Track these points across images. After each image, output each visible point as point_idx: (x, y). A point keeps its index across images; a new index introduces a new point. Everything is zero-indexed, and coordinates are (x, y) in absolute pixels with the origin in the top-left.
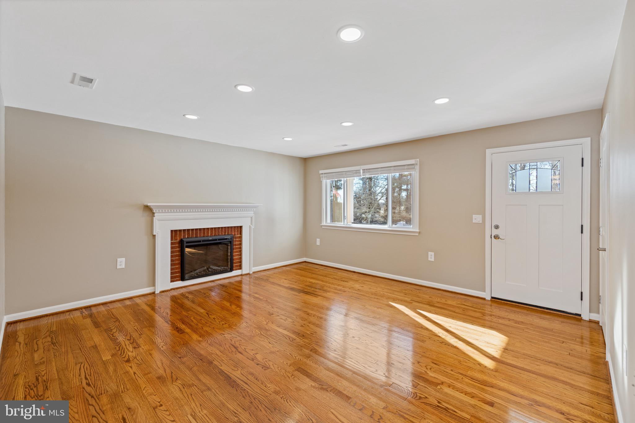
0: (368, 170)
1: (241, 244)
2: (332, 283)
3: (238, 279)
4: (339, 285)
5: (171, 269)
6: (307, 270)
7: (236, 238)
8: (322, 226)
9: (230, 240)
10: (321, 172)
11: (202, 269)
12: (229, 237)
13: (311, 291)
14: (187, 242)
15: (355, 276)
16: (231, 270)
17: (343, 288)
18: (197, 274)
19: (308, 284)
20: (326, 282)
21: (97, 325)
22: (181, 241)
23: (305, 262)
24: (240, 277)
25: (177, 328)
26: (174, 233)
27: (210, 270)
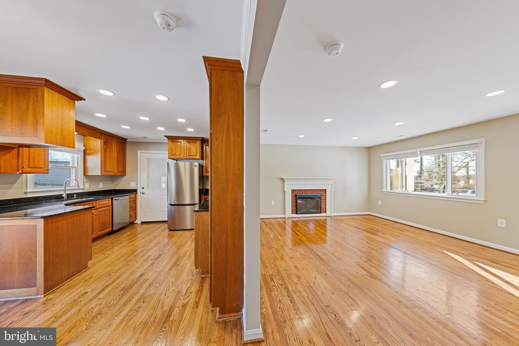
0: (425, 152)
1: (326, 199)
2: (390, 230)
3: (325, 218)
4: (395, 232)
5: (292, 208)
6: (371, 220)
7: (323, 195)
8: (383, 192)
9: (320, 197)
10: (381, 155)
11: (305, 210)
12: (319, 195)
13: (372, 232)
14: (298, 196)
15: (412, 229)
16: (320, 213)
17: (398, 234)
18: (303, 212)
19: (370, 227)
20: (385, 229)
21: (266, 225)
22: (296, 195)
23: (370, 215)
24: (326, 217)
25: (296, 233)
26: (293, 191)
27: (309, 211)
